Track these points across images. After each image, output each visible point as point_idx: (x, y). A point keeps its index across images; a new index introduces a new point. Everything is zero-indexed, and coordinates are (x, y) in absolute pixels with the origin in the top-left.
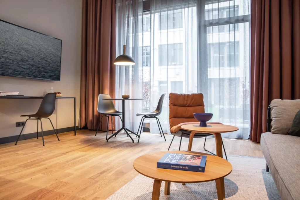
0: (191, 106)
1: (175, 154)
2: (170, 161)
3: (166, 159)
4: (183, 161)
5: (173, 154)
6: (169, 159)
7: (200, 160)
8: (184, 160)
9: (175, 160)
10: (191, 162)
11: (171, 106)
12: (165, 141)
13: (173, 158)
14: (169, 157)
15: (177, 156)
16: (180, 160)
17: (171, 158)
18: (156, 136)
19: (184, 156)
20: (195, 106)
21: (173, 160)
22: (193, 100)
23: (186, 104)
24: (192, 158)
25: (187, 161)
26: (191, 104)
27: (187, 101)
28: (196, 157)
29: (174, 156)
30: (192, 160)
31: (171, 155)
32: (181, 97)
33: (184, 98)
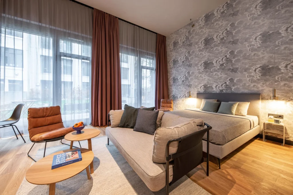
0: (50, 116)
1: (61, 155)
2: (60, 162)
3: (57, 161)
4: (69, 159)
5: (59, 155)
6: (58, 161)
7: (78, 154)
8: (68, 157)
9: (63, 160)
10: (73, 157)
11: (30, 119)
12: (25, 142)
13: (61, 158)
14: (58, 159)
15: (63, 156)
16: (66, 158)
17: (60, 158)
18: (10, 139)
19: (67, 154)
20: (54, 115)
21: (62, 160)
22: (52, 111)
23: (46, 115)
24: (72, 154)
25: (71, 158)
26: (50, 115)
27: (46, 112)
28: (75, 152)
29: (61, 156)
30: (73, 156)
31: (58, 157)
32: (41, 110)
33: (44, 111)
